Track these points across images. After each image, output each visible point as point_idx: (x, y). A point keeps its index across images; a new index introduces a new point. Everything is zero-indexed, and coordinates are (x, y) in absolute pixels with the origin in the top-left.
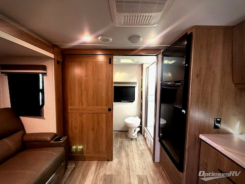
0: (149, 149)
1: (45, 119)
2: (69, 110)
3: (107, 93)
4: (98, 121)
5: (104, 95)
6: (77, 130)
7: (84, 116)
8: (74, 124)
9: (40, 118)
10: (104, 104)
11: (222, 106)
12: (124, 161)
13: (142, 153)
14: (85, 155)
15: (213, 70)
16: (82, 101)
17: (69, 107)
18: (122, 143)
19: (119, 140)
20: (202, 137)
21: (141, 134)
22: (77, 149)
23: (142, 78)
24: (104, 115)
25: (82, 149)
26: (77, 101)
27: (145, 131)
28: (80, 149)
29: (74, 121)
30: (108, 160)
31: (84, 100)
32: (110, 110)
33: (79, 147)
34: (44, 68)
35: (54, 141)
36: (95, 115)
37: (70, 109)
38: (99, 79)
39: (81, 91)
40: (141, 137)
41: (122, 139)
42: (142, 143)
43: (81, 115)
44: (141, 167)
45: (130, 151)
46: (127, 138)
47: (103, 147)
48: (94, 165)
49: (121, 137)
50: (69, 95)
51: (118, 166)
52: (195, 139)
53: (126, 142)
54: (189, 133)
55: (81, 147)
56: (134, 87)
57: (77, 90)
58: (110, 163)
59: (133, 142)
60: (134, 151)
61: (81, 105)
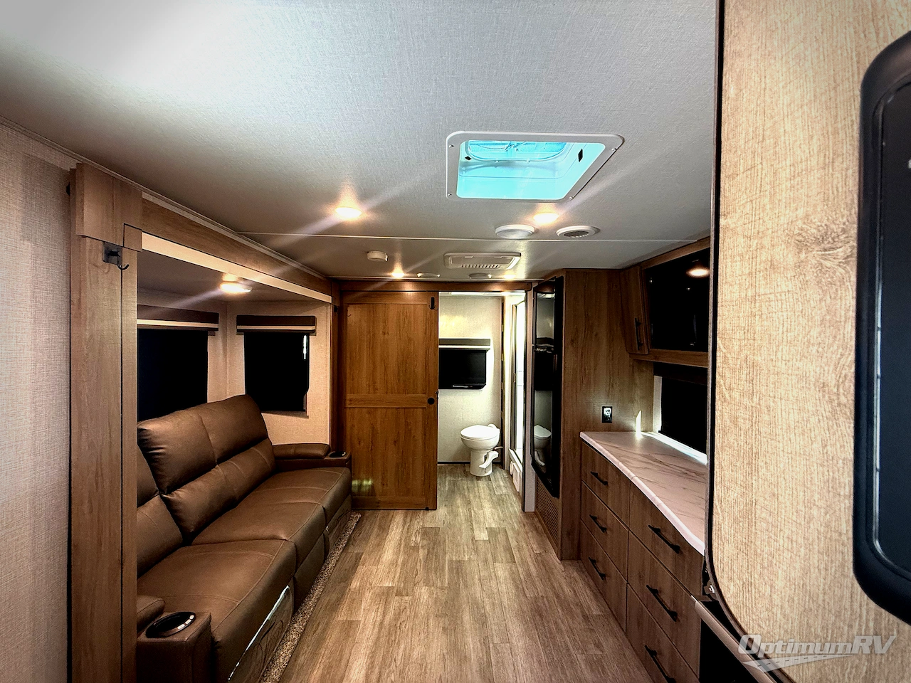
0: (516, 494)
1: (308, 417)
2: (348, 402)
3: (426, 366)
4: (407, 424)
5: (420, 370)
6: (362, 444)
7: (379, 412)
8: (356, 432)
9: (299, 416)
10: (420, 390)
11: (612, 386)
12: (462, 511)
13: (499, 500)
14: (379, 498)
15: (595, 333)
16: (374, 383)
17: (349, 396)
18: (455, 483)
19: (448, 478)
20: (583, 435)
21: (503, 467)
22: (360, 486)
23: (503, 328)
24: (420, 412)
25: (373, 486)
26: (364, 382)
27: (510, 460)
28: (366, 486)
29: (357, 425)
30: (427, 509)
31: (378, 381)
32: (433, 401)
33: (365, 483)
34: (312, 321)
35: (331, 456)
36: (402, 411)
37: (351, 400)
38: (410, 340)
39: (374, 363)
40: (500, 475)
41: (454, 477)
42: (502, 484)
43: (372, 411)
44: (496, 517)
45: (475, 497)
46: (467, 476)
47: (417, 482)
48: (399, 517)
49: (452, 473)
50: (348, 371)
51: (448, 517)
52: (574, 439)
53: (465, 483)
54: (564, 429)
55: (370, 483)
56: (484, 352)
57: (365, 362)
58: (431, 513)
59: (482, 484)
60: (483, 496)
61: (372, 391)
